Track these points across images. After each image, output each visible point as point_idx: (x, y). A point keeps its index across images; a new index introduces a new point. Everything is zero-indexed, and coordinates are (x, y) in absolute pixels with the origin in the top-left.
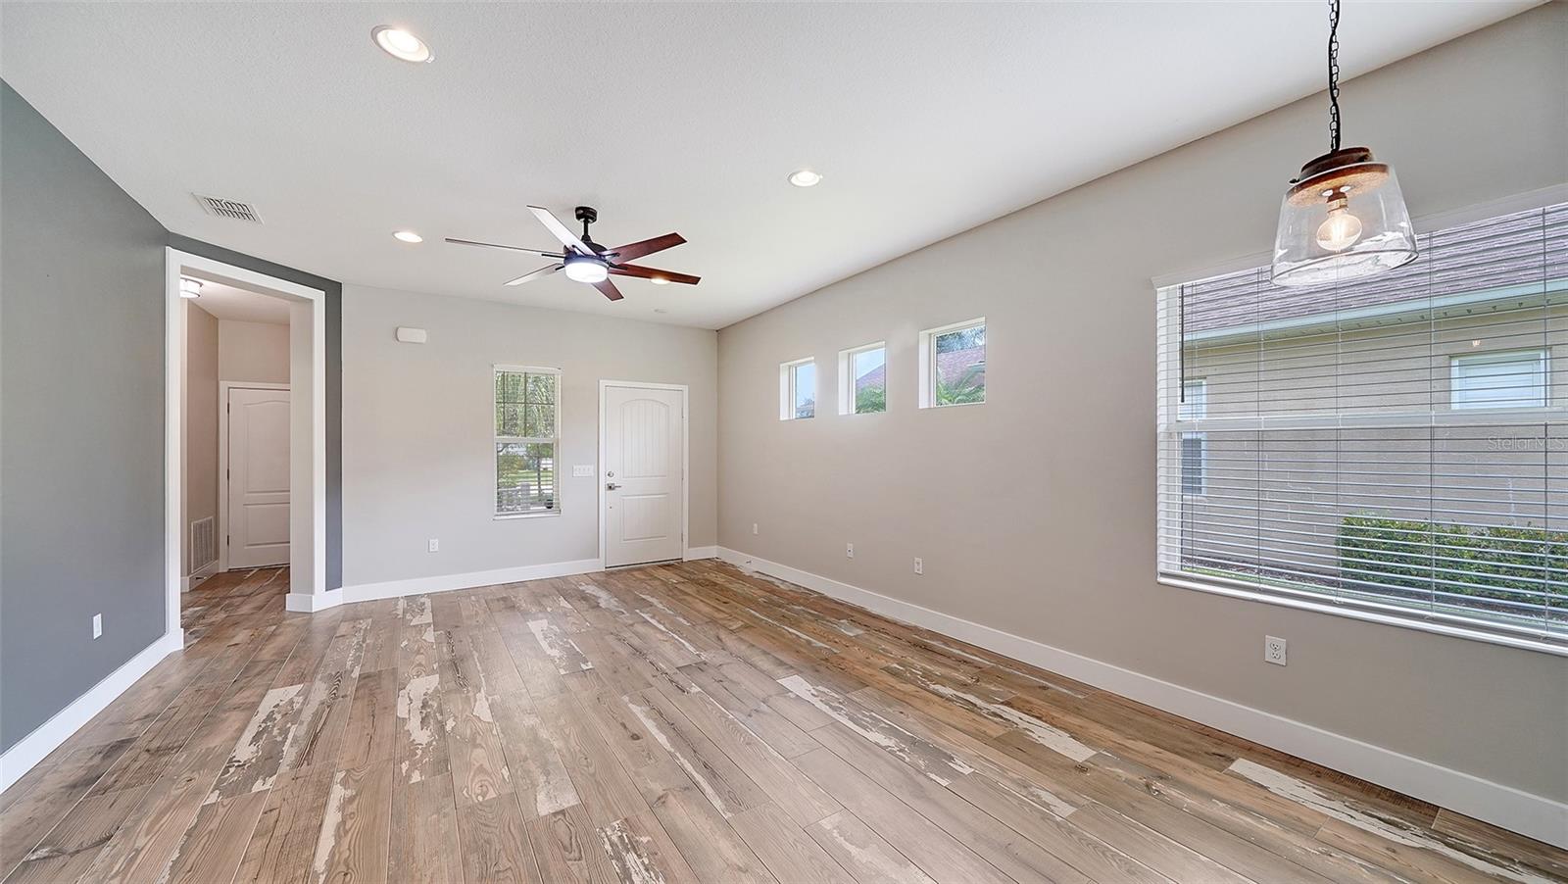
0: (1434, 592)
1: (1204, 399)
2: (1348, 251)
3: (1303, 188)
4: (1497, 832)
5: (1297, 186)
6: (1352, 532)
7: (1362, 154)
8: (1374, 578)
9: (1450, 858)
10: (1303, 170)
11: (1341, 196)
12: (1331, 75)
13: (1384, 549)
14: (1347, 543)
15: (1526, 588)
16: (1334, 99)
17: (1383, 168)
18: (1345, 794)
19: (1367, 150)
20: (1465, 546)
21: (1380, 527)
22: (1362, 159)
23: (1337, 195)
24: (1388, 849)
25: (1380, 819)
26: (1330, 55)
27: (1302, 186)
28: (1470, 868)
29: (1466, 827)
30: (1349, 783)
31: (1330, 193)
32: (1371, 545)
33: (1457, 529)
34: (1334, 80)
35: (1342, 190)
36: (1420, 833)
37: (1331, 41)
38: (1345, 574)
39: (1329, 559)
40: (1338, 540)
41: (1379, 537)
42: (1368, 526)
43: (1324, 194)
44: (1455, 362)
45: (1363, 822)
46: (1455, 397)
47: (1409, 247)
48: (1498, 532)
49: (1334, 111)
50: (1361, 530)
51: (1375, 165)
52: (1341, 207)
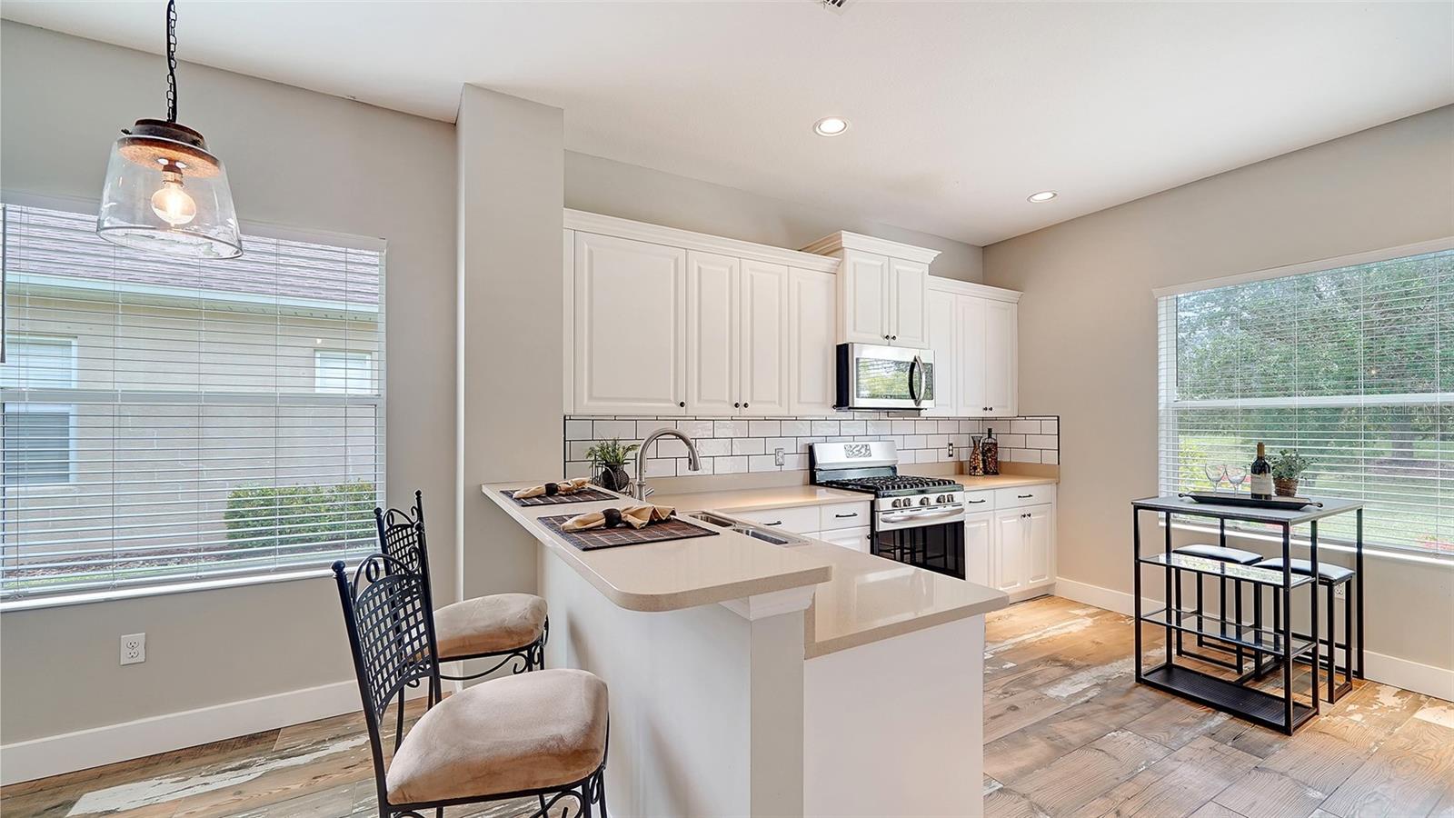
0: (278, 547)
1: (74, 363)
2: (184, 228)
3: (134, 144)
4: (317, 725)
5: (129, 138)
6: (239, 504)
7: (195, 138)
8: (258, 544)
9: (285, 768)
10: (138, 123)
11: (177, 170)
12: (169, 44)
13: (265, 516)
14: (235, 514)
15: (356, 528)
16: (171, 69)
17: (214, 161)
18: (202, 765)
19: (201, 137)
20: (323, 502)
21: (263, 495)
22: (195, 143)
23: (171, 167)
24: (235, 794)
25: (231, 770)
26: (168, 23)
27: (134, 141)
28: (296, 767)
29: (299, 733)
30: (209, 751)
31: (166, 162)
32: (255, 514)
33: (317, 490)
34: (172, 49)
35: (178, 164)
36: (263, 761)
37: (169, 10)
38: (231, 546)
39: (218, 534)
40: (226, 513)
41: (262, 505)
42: (253, 496)
43: (160, 160)
44: (318, 355)
45: (218, 782)
46: (318, 382)
47: (236, 244)
48: (341, 488)
49: (171, 81)
50: (247, 501)
51: (206, 154)
52: (176, 181)
